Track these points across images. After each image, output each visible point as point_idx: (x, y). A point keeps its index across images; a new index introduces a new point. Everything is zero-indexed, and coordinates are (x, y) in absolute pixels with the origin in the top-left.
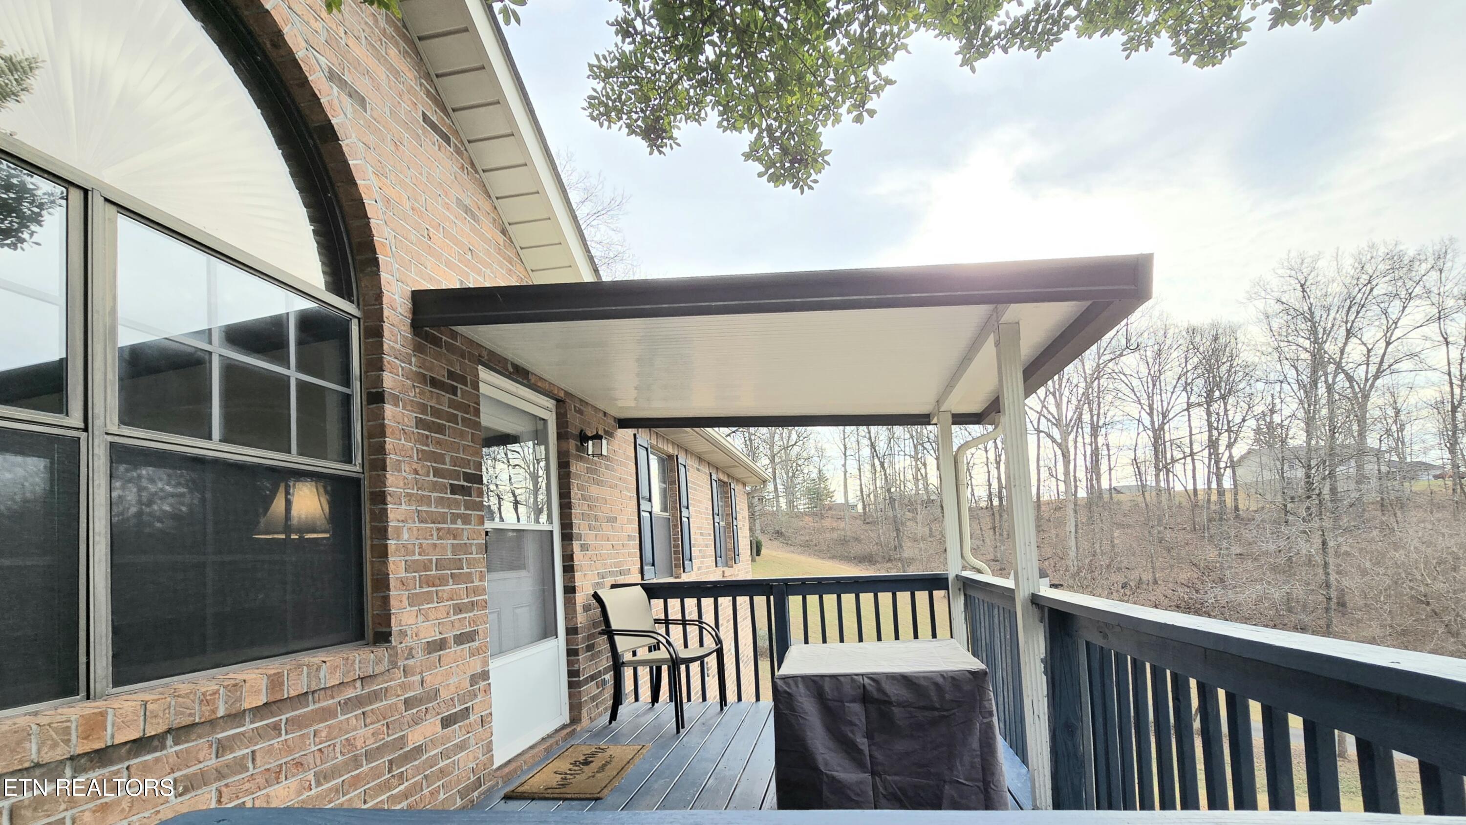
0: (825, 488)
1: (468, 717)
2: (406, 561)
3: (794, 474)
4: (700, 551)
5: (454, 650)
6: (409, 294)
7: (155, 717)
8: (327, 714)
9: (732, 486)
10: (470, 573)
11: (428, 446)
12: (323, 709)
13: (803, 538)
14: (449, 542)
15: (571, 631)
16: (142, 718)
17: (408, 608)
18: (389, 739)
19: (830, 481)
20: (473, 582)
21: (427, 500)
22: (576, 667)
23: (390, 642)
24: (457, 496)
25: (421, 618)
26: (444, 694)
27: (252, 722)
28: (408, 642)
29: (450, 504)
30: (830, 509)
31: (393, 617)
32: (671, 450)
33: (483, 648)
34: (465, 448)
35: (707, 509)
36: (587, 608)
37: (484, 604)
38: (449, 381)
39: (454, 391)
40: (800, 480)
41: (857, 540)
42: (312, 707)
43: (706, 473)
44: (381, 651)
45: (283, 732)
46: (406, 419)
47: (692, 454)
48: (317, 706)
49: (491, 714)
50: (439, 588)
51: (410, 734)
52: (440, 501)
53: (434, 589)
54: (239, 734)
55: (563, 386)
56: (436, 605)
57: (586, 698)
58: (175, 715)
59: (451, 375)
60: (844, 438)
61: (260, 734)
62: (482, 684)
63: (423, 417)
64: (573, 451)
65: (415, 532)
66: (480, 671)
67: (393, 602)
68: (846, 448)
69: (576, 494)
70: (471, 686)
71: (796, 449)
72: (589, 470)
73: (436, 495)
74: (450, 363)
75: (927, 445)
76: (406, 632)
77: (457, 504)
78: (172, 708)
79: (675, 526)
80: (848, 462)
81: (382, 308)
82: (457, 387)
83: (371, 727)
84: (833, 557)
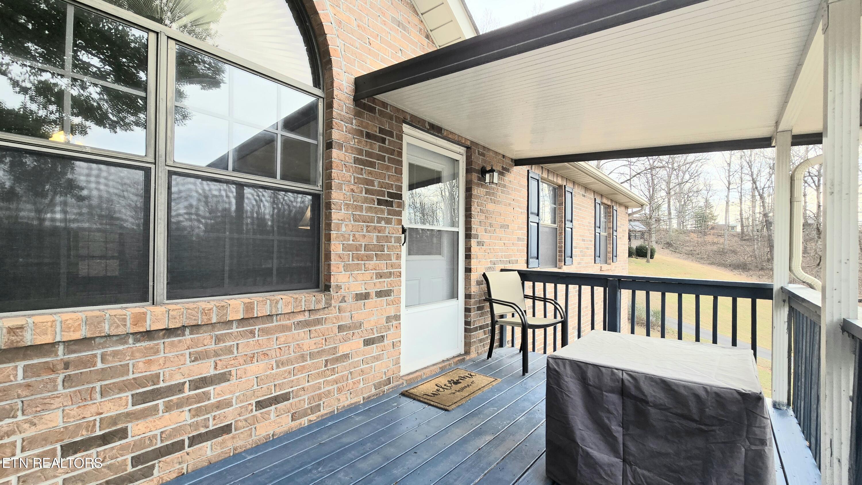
0: (710, 214)
1: (383, 341)
2: (343, 244)
3: (685, 203)
4: (581, 251)
5: (374, 300)
6: (353, 80)
7: (174, 318)
8: (285, 329)
9: (615, 208)
10: (389, 255)
11: (362, 174)
12: (283, 326)
13: (687, 248)
14: (375, 234)
15: (468, 296)
16: (167, 318)
17: (343, 273)
18: (326, 348)
19: (715, 208)
20: (391, 260)
21: (361, 209)
22: (469, 319)
23: (330, 291)
24: (382, 207)
25: (351, 279)
26: (366, 326)
27: (237, 328)
28: (342, 292)
29: (376, 211)
30: (713, 228)
31: (332, 276)
32: (560, 181)
33: (396, 301)
34: (389, 176)
35: (590, 223)
36: (479, 283)
37: (398, 274)
38: (380, 135)
39: (383, 141)
40: (689, 207)
41: (734, 252)
42: (275, 323)
43: (591, 199)
44: (322, 297)
45: (256, 335)
46: (347, 158)
47: (579, 185)
48: (279, 323)
49: (400, 342)
50: (366, 262)
51: (340, 347)
52: (369, 209)
53: (363, 262)
54: (228, 333)
55: (468, 137)
56: (363, 272)
57: (475, 340)
58: (186, 319)
59: (381, 131)
60: (729, 176)
61: (242, 335)
62: (395, 323)
63: (360, 157)
64: (475, 180)
65: (351, 227)
66: (393, 315)
67: (332, 268)
68: (729, 184)
69: (476, 209)
70: (387, 323)
71: (688, 185)
72: (487, 193)
73: (366, 205)
74: (381, 123)
75: (809, 180)
76: (341, 286)
77: (382, 212)
78: (184, 315)
79: (561, 233)
80: (730, 193)
81: (333, 90)
82: (385, 138)
83: (314, 339)
84: (712, 264)
